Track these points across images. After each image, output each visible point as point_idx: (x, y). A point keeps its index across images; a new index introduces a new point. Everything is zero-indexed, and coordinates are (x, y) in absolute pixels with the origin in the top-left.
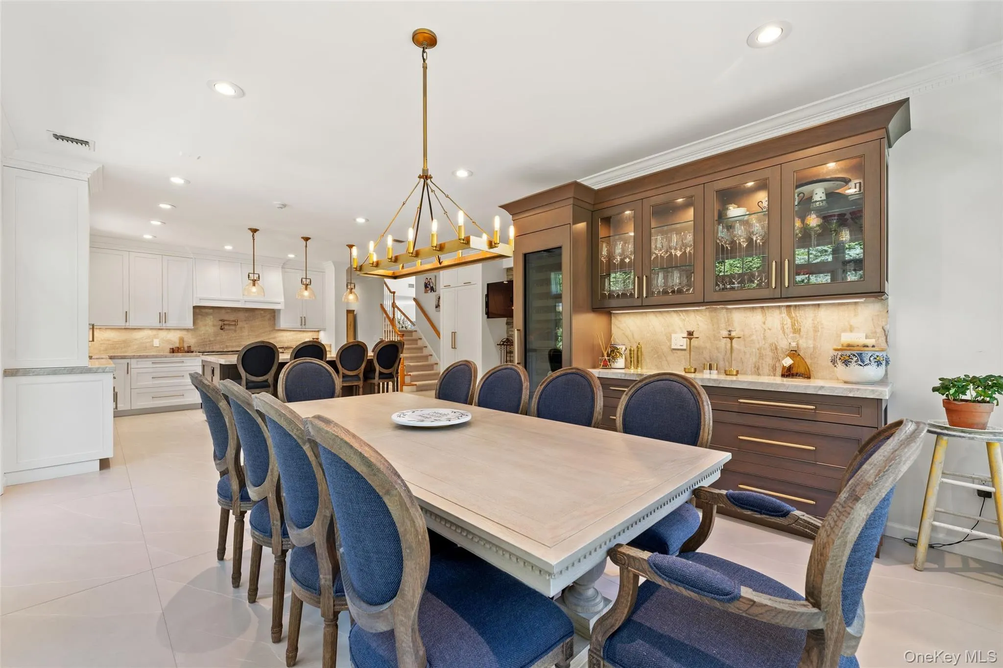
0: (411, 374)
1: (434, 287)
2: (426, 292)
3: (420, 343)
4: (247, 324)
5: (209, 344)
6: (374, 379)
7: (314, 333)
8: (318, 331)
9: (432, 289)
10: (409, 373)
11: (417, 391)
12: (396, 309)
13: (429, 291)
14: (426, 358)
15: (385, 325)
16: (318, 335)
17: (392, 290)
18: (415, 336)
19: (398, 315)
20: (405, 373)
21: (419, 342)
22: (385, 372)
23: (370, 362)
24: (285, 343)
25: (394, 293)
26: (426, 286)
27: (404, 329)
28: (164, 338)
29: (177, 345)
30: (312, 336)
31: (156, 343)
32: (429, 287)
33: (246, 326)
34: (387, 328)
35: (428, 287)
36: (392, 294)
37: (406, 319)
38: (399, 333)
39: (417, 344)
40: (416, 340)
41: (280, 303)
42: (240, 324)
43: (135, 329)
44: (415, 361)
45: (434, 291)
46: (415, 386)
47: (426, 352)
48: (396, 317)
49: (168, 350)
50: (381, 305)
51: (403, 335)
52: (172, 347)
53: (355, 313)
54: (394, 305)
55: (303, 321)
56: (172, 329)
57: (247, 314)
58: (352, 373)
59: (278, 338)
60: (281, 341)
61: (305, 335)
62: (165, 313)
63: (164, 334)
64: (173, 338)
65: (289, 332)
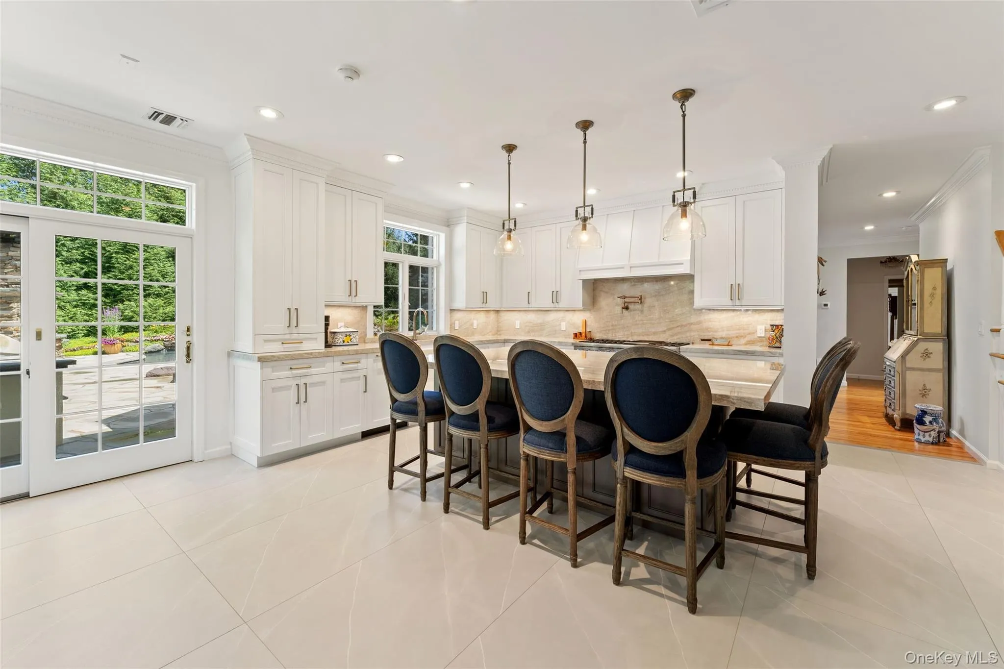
4: (658, 301)
5: (612, 329)
7: (770, 314)
24: (713, 332)
28: (571, 321)
29: (581, 330)
30: (771, 320)
31: (563, 326)
33: (656, 304)
42: (648, 301)
43: (548, 310)
49: (573, 336)
50: (998, 233)
52: (575, 332)
55: (736, 291)
56: (574, 310)
57: (657, 286)
58: (541, 425)
59: (705, 322)
60: (710, 328)
61: (757, 317)
62: (557, 291)
63: (569, 316)
64: (577, 320)
65: (725, 312)
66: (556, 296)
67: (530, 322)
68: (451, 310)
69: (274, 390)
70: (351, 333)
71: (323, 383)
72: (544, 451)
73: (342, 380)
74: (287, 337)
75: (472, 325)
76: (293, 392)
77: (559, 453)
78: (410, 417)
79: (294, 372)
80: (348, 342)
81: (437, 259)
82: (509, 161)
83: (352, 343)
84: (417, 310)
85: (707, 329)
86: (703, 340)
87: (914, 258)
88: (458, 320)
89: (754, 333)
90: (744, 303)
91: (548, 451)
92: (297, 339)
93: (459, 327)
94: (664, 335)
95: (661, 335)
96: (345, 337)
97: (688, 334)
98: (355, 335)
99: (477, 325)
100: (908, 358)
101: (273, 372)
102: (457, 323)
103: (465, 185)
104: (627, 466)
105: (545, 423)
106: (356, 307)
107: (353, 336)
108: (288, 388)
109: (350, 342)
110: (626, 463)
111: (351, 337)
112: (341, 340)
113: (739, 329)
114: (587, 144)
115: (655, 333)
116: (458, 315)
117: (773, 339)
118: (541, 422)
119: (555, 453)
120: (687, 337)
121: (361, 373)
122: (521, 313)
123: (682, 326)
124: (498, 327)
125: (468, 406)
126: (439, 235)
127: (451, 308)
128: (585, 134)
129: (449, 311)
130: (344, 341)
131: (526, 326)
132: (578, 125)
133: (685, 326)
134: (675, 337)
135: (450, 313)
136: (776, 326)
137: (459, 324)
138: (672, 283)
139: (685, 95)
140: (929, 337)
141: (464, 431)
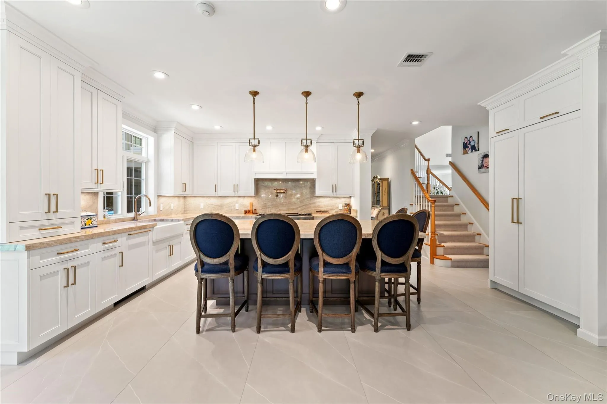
0: (445, 245)
1: (476, 145)
2: (465, 153)
3: (457, 210)
5: (268, 208)
6: (374, 270)
7: (346, 199)
8: (350, 197)
9: (474, 148)
10: (443, 244)
11: (452, 266)
12: (430, 175)
13: (470, 151)
14: (465, 226)
15: (415, 191)
16: (350, 201)
17: (427, 158)
18: (450, 201)
19: (433, 182)
20: (437, 243)
21: (456, 208)
22: (392, 263)
23: (367, 242)
24: (322, 207)
25: (429, 160)
26: (465, 146)
27: (440, 194)
28: (242, 203)
29: (249, 208)
30: (345, 202)
31: (237, 206)
32: (470, 146)
33: (293, 193)
34: (418, 194)
35: (468, 147)
36: (427, 162)
37: (441, 185)
38: (430, 199)
39: (453, 210)
40: (452, 206)
41: (313, 173)
42: (290, 192)
44: (451, 229)
45: (476, 151)
46: (450, 261)
47: (464, 220)
48: (431, 183)
49: (244, 212)
50: (412, 170)
51: (435, 200)
52: (245, 210)
53: (389, 181)
54: (428, 172)
55: (335, 188)
56: (244, 197)
57: (294, 184)
58: (338, 261)
59: (317, 203)
60: (320, 206)
61: (338, 200)
62: (237, 185)
63: (241, 200)
64: (246, 203)
65: (326, 198)
66: (236, 188)
67: (212, 205)
68: (158, 196)
69: (42, 277)
70: (92, 217)
71: (88, 263)
72: (340, 275)
73: (103, 259)
74: (46, 222)
75: (170, 207)
76: (61, 276)
77: (348, 274)
78: (222, 275)
79: (61, 256)
80: (89, 225)
81: (146, 156)
82: (254, 102)
83: (93, 226)
84: (138, 196)
85: (318, 206)
86: (317, 212)
87: (379, 177)
88: (162, 204)
89: (338, 208)
90: (338, 193)
91: (342, 274)
92: (55, 224)
93: (163, 209)
94: (297, 210)
95: (296, 210)
96: (86, 221)
97: (309, 209)
98: (95, 218)
99: (174, 207)
100: (379, 216)
101: (41, 259)
102: (162, 205)
103: (195, 107)
104: (383, 272)
105: (341, 259)
106: (88, 193)
107: (93, 219)
108: (56, 273)
109: (91, 224)
110: (382, 271)
111: (92, 220)
112: (83, 223)
113: (332, 206)
114: (308, 105)
115: (293, 209)
116: (162, 200)
117: (347, 210)
118: (337, 259)
119: (345, 274)
120: (308, 211)
121: (117, 251)
122: (205, 199)
123: (306, 205)
124: (185, 208)
125: (283, 258)
126: (147, 138)
127: (158, 195)
128: (307, 99)
129: (157, 196)
130: (85, 224)
131: (209, 207)
132: (303, 93)
133: (307, 205)
134: (303, 211)
135: (158, 198)
136: (348, 204)
137: (163, 207)
138: (301, 182)
139: (359, 95)
140: (384, 208)
141: (279, 274)
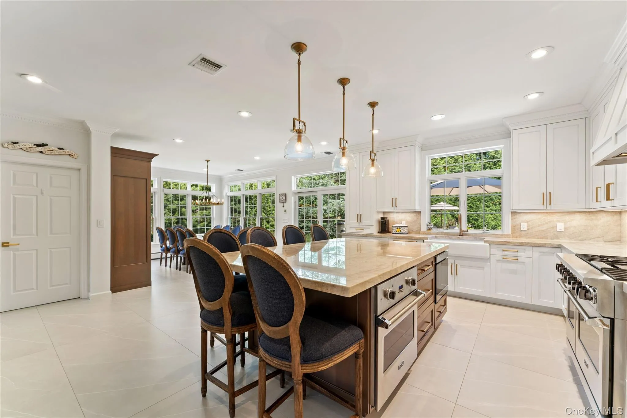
68: (513, 212)
70: (401, 227)
74: (358, 226)
80: (399, 232)
83: (401, 233)
92: (361, 228)
96: (397, 229)
111: (401, 229)
112: (395, 230)
128: (344, 88)
130: (396, 231)
135: (513, 215)
